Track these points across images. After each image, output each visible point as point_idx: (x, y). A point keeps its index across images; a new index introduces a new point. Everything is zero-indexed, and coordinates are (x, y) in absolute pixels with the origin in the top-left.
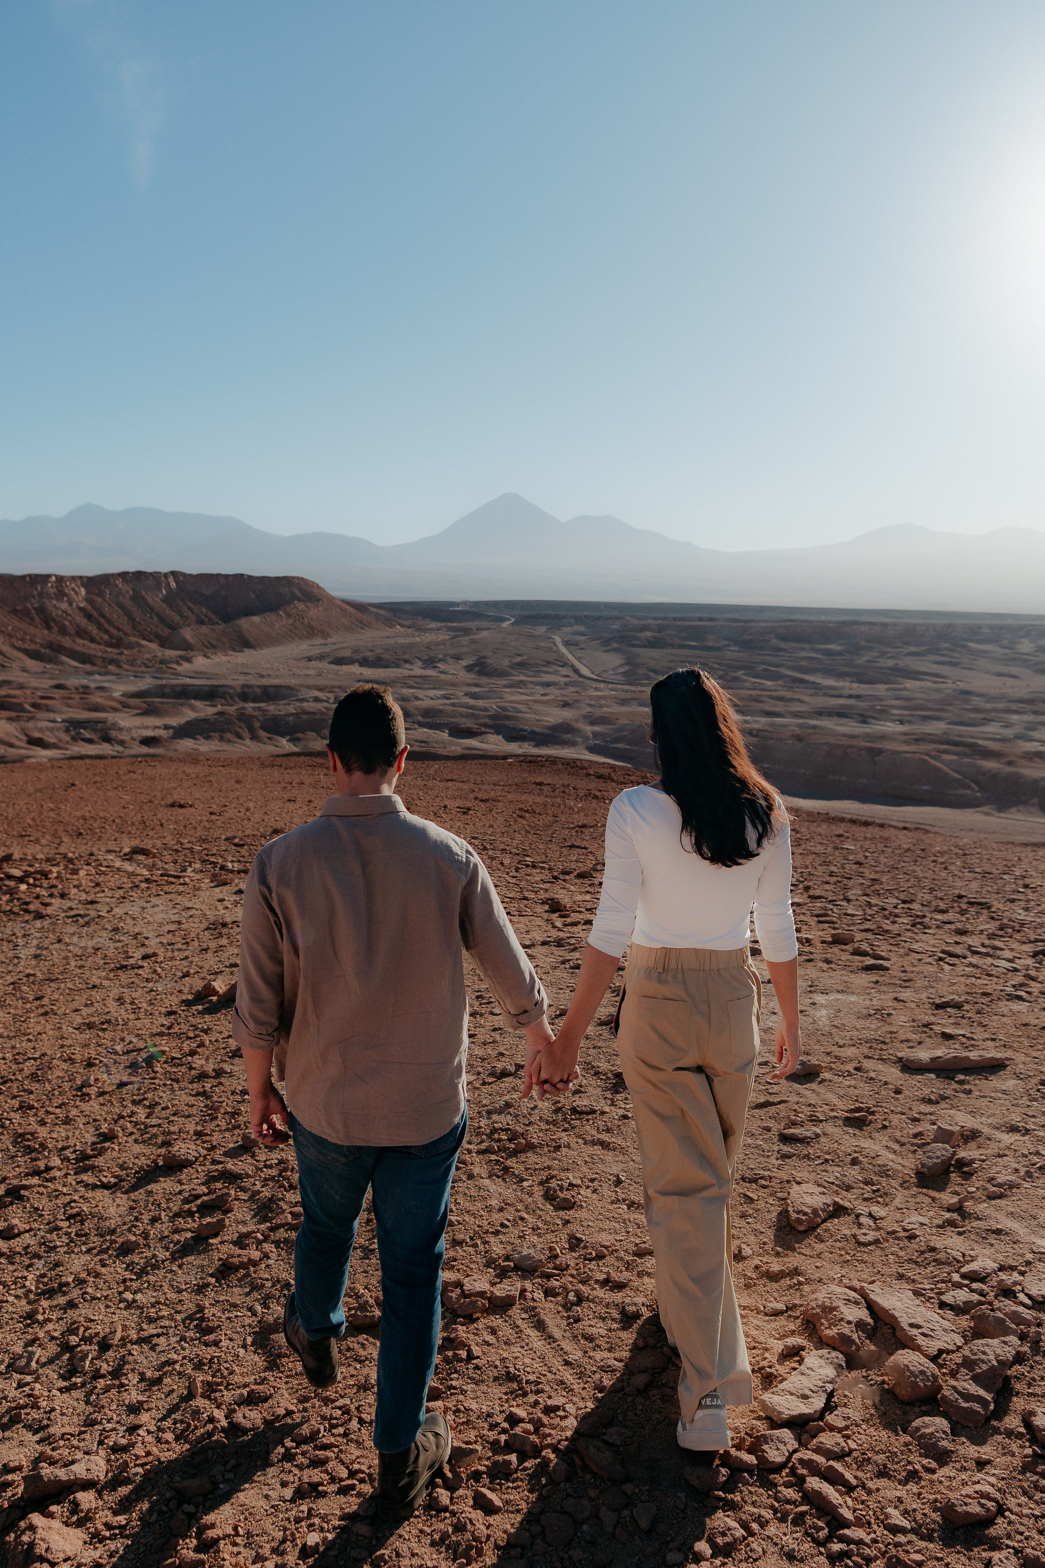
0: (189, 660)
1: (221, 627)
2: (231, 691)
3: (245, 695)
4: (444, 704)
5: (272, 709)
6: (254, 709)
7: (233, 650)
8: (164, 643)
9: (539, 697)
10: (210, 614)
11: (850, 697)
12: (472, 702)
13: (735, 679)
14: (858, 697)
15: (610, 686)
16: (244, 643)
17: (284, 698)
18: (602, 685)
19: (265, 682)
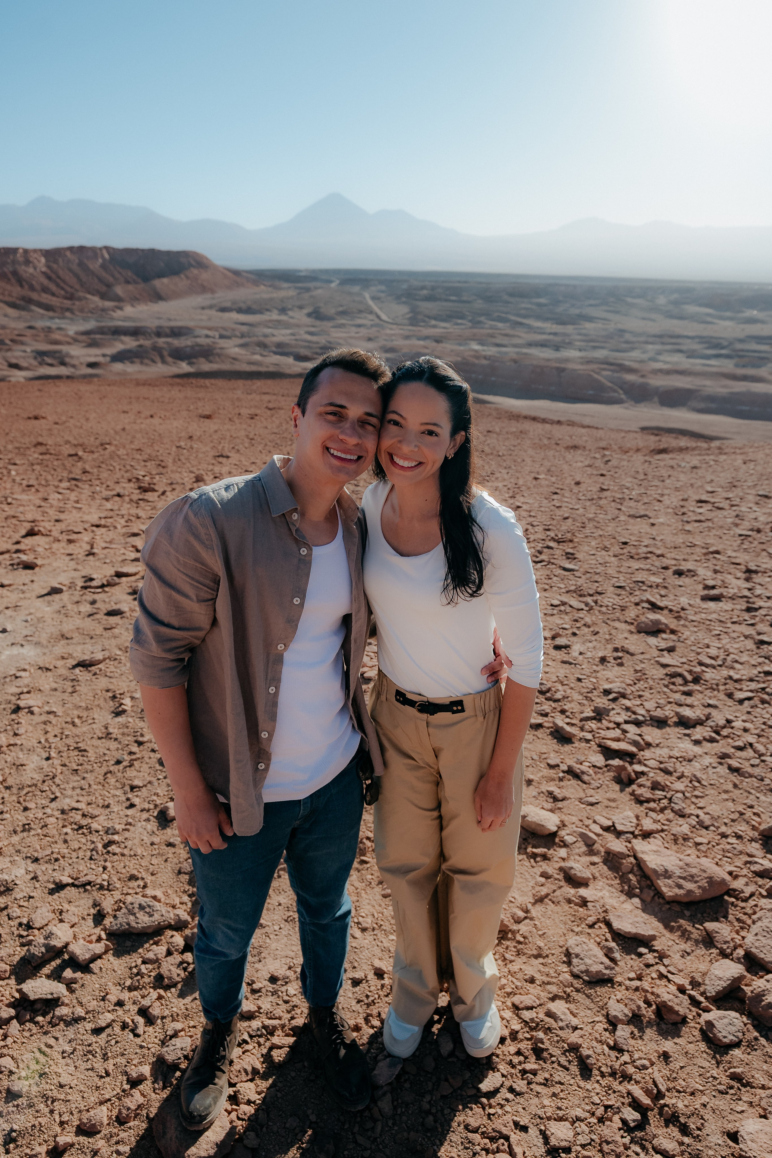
0: (121, 308)
1: (142, 285)
2: (149, 331)
3: (159, 333)
4: (291, 340)
5: (176, 342)
6: (164, 343)
7: (151, 301)
8: (103, 296)
9: (353, 334)
10: (135, 277)
11: (550, 334)
12: (309, 337)
13: (479, 322)
14: (555, 334)
15: (400, 327)
16: (158, 297)
17: (185, 334)
18: (394, 327)
19: (173, 324)
